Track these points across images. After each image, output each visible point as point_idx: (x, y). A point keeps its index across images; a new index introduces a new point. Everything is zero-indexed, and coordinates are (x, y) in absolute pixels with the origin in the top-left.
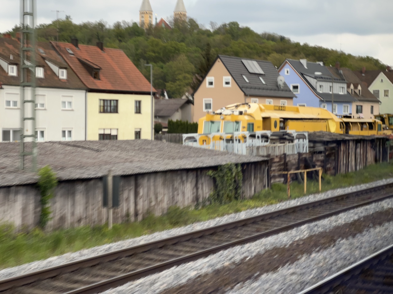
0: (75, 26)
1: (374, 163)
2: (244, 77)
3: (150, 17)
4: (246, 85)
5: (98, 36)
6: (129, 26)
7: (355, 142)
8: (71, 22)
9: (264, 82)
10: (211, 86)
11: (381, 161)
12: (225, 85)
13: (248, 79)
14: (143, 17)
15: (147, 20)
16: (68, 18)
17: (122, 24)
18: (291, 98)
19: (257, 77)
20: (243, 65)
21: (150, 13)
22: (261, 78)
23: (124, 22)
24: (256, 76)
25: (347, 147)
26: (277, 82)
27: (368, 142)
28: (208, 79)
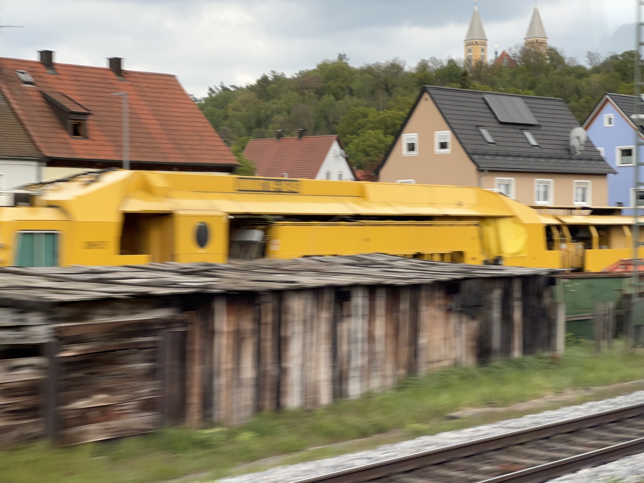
0: (352, 72)
1: (469, 361)
2: (484, 132)
3: (483, 50)
4: (485, 148)
5: (386, 85)
6: (442, 66)
7: (328, 297)
8: (346, 64)
9: (534, 142)
10: (411, 153)
11: (517, 354)
12: (438, 151)
13: (492, 136)
14: (470, 51)
15: (476, 54)
16: (341, 57)
17: (430, 64)
18: (604, 175)
19: (518, 131)
20: (485, 106)
21: (483, 43)
22: (528, 135)
23: (434, 60)
24: (517, 129)
25: (269, 318)
26: (568, 141)
27: (423, 294)
28: (407, 137)
